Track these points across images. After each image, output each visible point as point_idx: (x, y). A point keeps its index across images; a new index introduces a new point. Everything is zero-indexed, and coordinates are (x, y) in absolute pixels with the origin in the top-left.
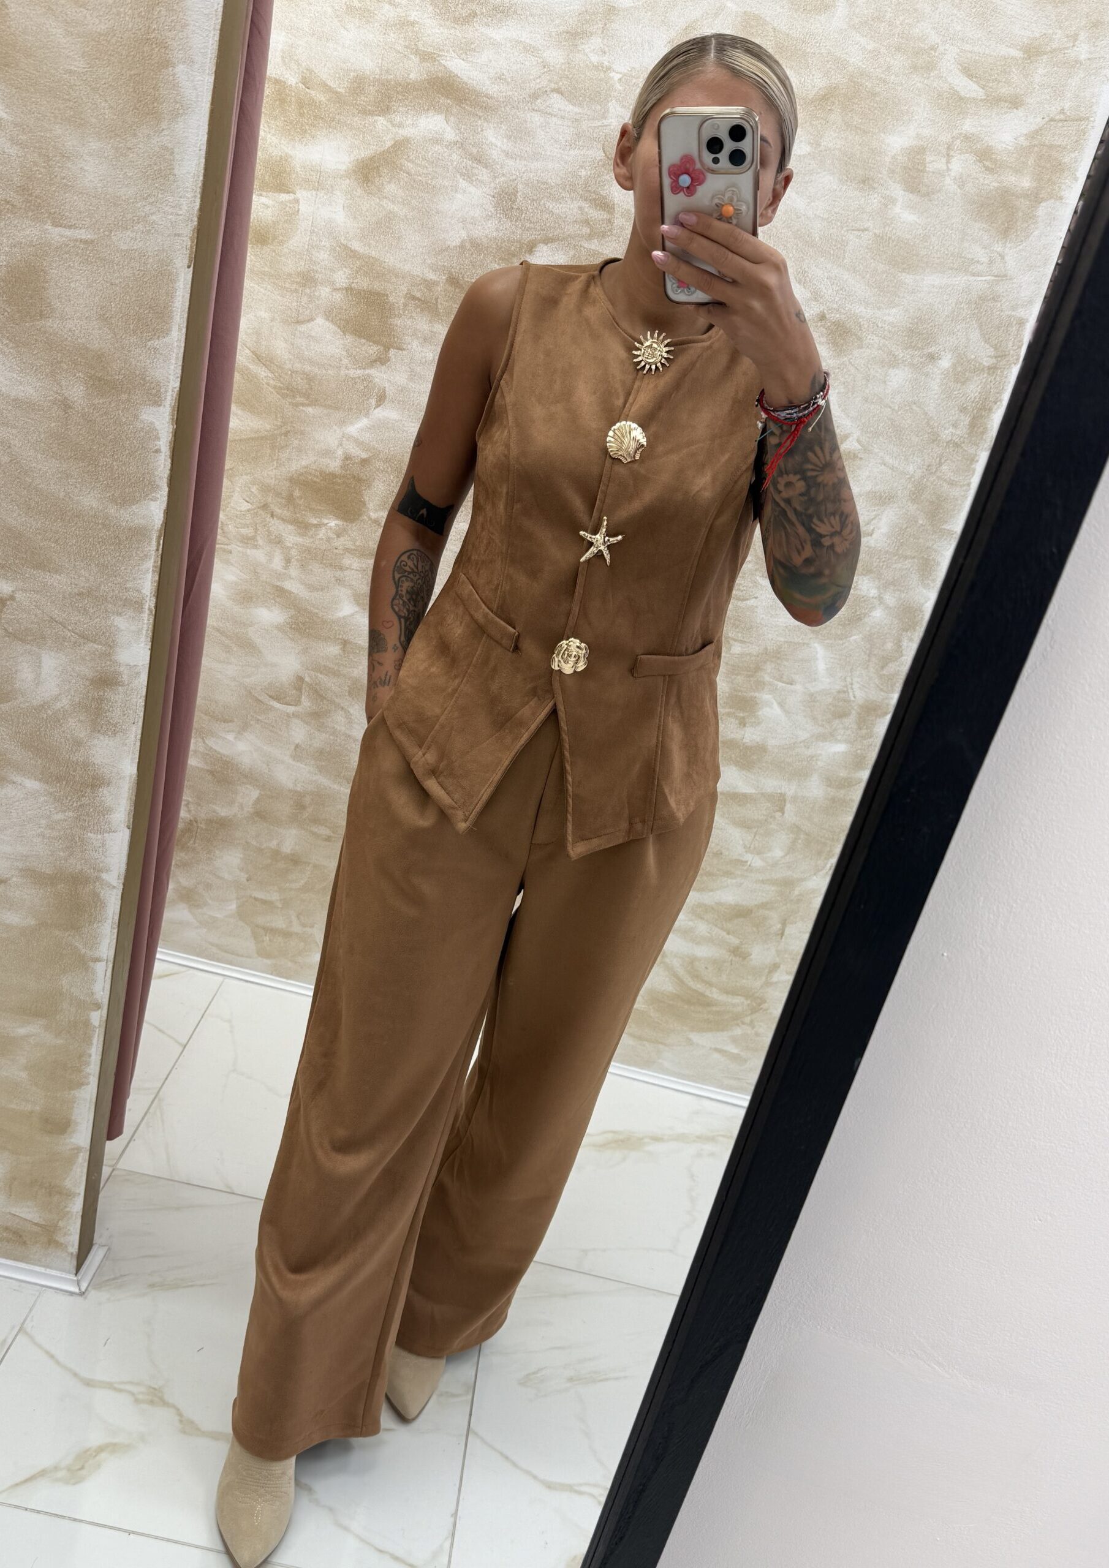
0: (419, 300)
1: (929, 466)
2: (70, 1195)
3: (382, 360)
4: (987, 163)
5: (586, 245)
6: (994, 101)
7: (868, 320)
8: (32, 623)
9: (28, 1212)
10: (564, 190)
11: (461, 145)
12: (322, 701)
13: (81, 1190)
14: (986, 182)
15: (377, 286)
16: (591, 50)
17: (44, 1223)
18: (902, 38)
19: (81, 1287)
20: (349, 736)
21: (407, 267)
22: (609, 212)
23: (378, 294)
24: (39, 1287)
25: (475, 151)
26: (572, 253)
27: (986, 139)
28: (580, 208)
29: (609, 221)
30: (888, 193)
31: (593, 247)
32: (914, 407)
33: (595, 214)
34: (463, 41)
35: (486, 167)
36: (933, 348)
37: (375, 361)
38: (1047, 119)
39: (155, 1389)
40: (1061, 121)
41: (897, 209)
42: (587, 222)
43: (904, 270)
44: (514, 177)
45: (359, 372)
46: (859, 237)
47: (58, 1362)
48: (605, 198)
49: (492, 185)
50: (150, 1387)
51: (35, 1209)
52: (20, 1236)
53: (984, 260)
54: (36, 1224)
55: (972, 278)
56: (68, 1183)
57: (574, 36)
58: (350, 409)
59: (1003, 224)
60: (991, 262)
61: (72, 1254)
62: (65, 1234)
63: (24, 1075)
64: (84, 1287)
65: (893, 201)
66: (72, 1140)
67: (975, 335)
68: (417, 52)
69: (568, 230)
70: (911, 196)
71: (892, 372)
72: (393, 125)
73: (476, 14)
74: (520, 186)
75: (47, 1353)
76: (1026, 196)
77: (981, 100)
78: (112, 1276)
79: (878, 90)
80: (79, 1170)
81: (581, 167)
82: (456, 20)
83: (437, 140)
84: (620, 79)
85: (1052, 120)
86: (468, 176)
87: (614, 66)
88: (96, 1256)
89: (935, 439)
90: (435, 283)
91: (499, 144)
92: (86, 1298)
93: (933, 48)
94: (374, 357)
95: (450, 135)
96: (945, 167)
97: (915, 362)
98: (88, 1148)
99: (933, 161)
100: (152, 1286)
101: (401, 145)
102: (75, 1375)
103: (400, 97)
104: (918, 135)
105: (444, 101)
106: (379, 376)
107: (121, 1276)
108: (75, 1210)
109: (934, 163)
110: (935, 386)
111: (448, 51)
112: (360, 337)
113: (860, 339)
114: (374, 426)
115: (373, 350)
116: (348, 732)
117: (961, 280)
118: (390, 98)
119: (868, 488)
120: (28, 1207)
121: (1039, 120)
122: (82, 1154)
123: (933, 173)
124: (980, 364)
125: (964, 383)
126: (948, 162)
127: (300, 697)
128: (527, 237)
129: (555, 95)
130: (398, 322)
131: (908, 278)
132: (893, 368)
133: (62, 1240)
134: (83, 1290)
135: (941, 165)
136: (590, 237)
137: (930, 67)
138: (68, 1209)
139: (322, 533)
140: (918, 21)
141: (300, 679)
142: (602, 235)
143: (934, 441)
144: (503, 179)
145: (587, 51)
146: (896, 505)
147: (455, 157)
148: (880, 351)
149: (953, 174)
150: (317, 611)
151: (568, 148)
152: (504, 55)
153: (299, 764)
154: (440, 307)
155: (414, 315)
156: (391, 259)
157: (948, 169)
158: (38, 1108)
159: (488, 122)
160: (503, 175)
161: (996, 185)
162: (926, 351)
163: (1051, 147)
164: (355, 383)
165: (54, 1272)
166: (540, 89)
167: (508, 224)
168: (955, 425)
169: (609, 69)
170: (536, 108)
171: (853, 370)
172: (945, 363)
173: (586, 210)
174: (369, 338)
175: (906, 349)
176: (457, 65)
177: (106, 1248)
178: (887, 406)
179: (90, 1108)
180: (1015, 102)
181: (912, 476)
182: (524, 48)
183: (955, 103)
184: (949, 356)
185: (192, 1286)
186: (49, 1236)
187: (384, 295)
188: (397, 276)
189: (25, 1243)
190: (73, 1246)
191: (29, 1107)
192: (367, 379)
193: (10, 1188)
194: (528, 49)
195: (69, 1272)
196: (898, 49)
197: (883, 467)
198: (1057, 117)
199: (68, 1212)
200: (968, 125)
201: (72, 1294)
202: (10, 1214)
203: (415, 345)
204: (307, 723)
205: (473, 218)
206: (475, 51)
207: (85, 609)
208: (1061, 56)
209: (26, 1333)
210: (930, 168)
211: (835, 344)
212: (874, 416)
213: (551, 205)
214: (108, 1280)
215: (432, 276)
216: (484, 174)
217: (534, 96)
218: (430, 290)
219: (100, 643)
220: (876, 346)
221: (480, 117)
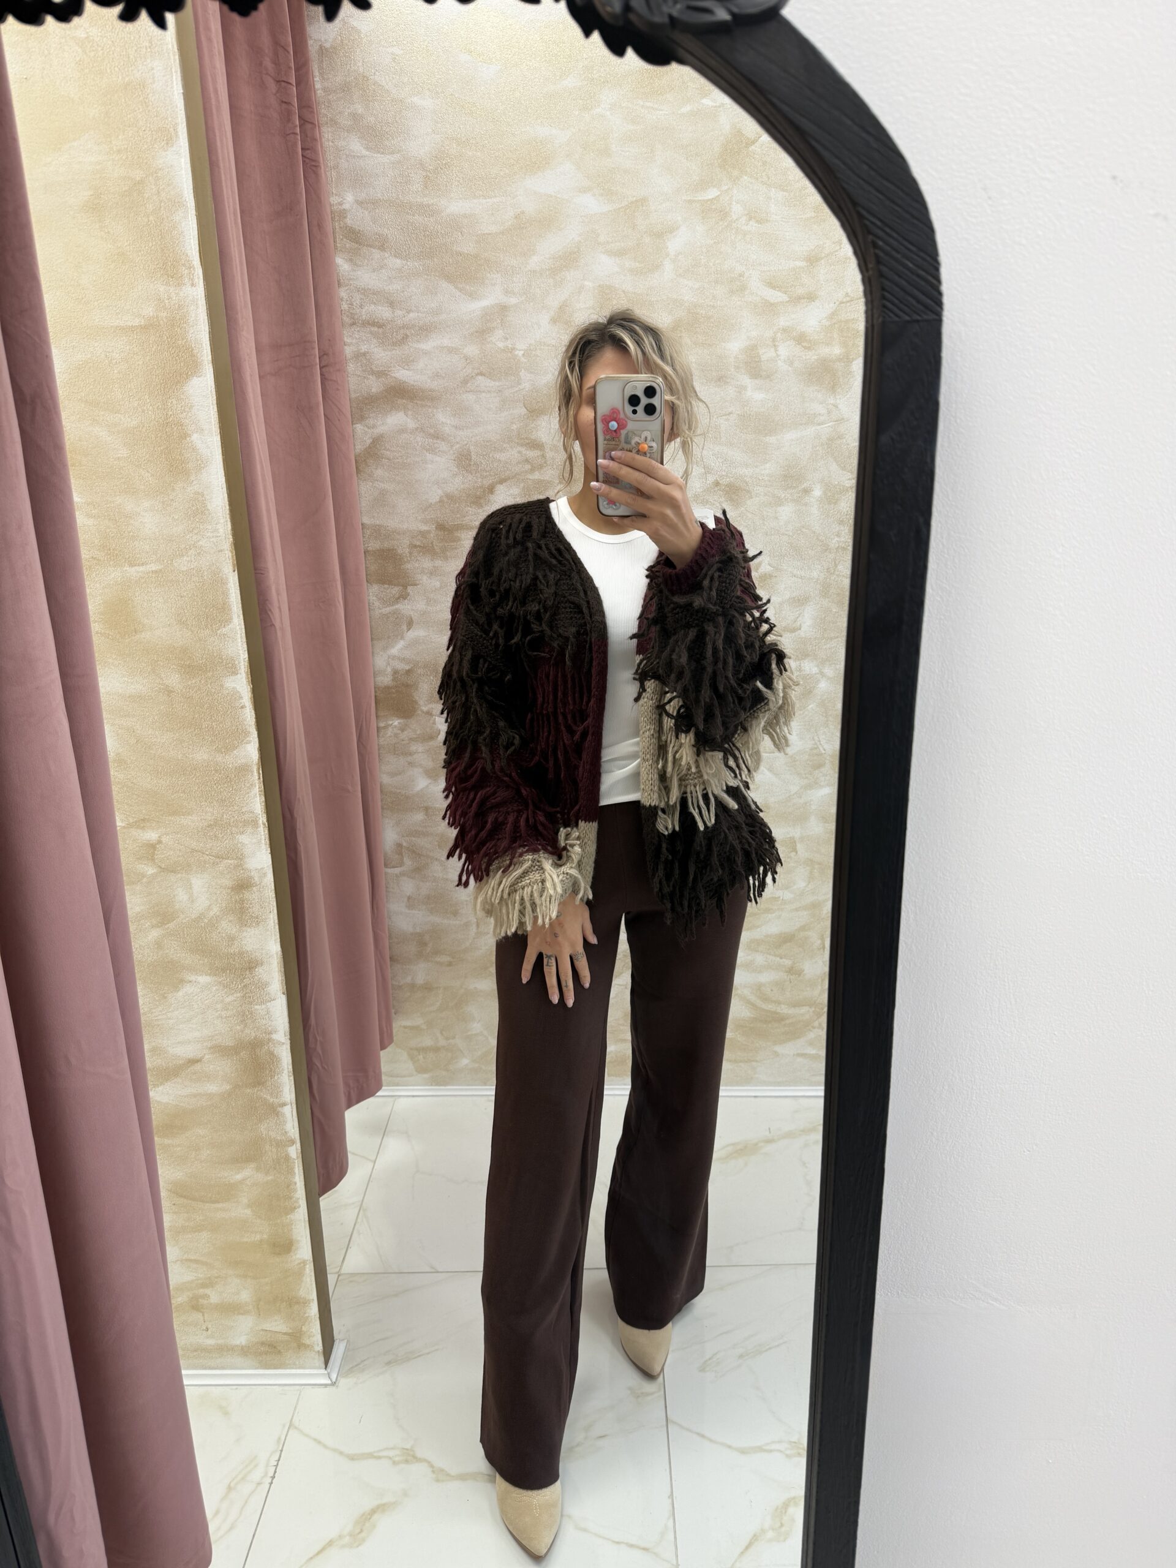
0: (420, 546)
1: (828, 569)
2: (306, 1303)
3: (403, 596)
4: (804, 344)
5: (531, 478)
6: (796, 300)
7: (751, 477)
8: (179, 856)
9: (277, 1325)
10: (504, 442)
11: (421, 429)
12: (419, 858)
13: (314, 1295)
14: (808, 357)
15: (386, 545)
16: (497, 340)
17: (291, 1331)
18: (717, 274)
19: (331, 1377)
20: (447, 879)
21: (405, 526)
22: (541, 450)
23: (389, 550)
24: (298, 1387)
25: (432, 431)
26: (522, 485)
27: (798, 328)
28: (519, 452)
29: (543, 456)
30: (739, 383)
31: (536, 477)
32: (804, 530)
33: (532, 454)
34: (403, 357)
35: (443, 440)
36: (805, 484)
37: (399, 598)
38: (837, 303)
39: (407, 1449)
40: (848, 302)
41: (749, 393)
42: (527, 461)
43: (766, 435)
44: (466, 442)
45: (388, 609)
46: (727, 420)
47: (325, 1447)
48: (535, 440)
49: (451, 452)
50: (404, 1449)
51: (282, 1321)
52: (275, 1347)
53: (824, 411)
54: (285, 1334)
55: (818, 427)
56: (302, 1293)
57: (482, 333)
58: (389, 637)
59: (829, 383)
60: (829, 412)
61: (319, 1351)
62: (309, 1337)
63: (248, 1212)
64: (334, 1376)
65: (744, 388)
66: (298, 1256)
67: (834, 467)
68: (373, 373)
69: (515, 470)
70: (757, 381)
71: (780, 509)
72: (369, 428)
73: (407, 336)
74: (472, 448)
75: (315, 1440)
76: (839, 360)
77: (787, 302)
78: (356, 1363)
79: (710, 313)
80: (308, 1280)
81: (512, 423)
82: (394, 344)
83: (402, 431)
84: (523, 355)
85: (842, 303)
86: (432, 450)
87: (517, 347)
88: (339, 1350)
89: (826, 549)
90: (429, 532)
91: (448, 422)
92: (337, 1386)
93: (741, 275)
94: (397, 596)
95: (411, 424)
96: (775, 355)
97: (795, 497)
98: (312, 1259)
99: (765, 353)
100: (389, 1363)
101: (377, 441)
102: (341, 1453)
103: (369, 407)
104: (748, 337)
105: (400, 401)
106: (404, 607)
107: (362, 1361)
108: (313, 1314)
109: (766, 354)
110: (815, 510)
111: (394, 366)
112: (384, 583)
113: (748, 492)
114: (409, 645)
115: (395, 590)
116: (445, 876)
117: (811, 431)
118: (361, 410)
119: (787, 597)
120: (276, 1321)
121: (832, 305)
122: (308, 1266)
123: (767, 360)
124: (844, 486)
125: (835, 503)
126: (776, 351)
127: (402, 860)
128: (487, 482)
129: (480, 377)
130: (408, 566)
131: (772, 439)
132: (780, 505)
133: (307, 1341)
134: (334, 1380)
135: (771, 353)
136: (532, 470)
137: (743, 288)
138: (307, 1315)
139: (390, 732)
140: (725, 260)
141: (399, 845)
142: (541, 467)
143: (826, 550)
144: (458, 446)
145: (494, 340)
146: (812, 603)
147: (418, 439)
148: (767, 497)
149: (782, 358)
150: (398, 791)
151: (499, 412)
152: (435, 359)
153: (414, 911)
154: (436, 547)
155: (419, 558)
156: (392, 523)
157: (778, 355)
158: (265, 1236)
159: (437, 408)
160: (457, 443)
161: (816, 357)
162: (800, 489)
163: (847, 321)
164: (388, 618)
165: (307, 1371)
166: (467, 376)
167: (470, 477)
168: (838, 535)
169: (513, 349)
170: (468, 390)
171: (750, 515)
172: (817, 492)
173: (524, 452)
174: (390, 583)
175: (786, 490)
176: (403, 375)
177: (346, 1341)
178: (783, 534)
179: (305, 1227)
180: (811, 297)
181: (818, 579)
182: (448, 350)
183: (768, 309)
184: (819, 487)
185: (419, 1356)
186: (296, 1340)
187: (393, 549)
188: (399, 534)
189: (280, 1352)
190: (318, 1345)
191: (258, 1237)
192: (395, 613)
193: (258, 1309)
194: (451, 350)
195: (320, 1368)
196: (716, 282)
197: (794, 578)
198: (844, 300)
199: (308, 1317)
200: (783, 321)
201: (326, 1385)
202: (262, 1330)
203: (424, 579)
204: (412, 878)
205: (444, 479)
206: (413, 361)
207: (215, 836)
208: (834, 257)
209: (296, 1428)
210: (764, 358)
211: (732, 500)
212: (776, 544)
213: (498, 456)
214: (352, 1368)
215: (424, 528)
216: (443, 446)
217: (465, 382)
218: (426, 538)
219: (233, 859)
220: (762, 494)
221: (430, 406)
